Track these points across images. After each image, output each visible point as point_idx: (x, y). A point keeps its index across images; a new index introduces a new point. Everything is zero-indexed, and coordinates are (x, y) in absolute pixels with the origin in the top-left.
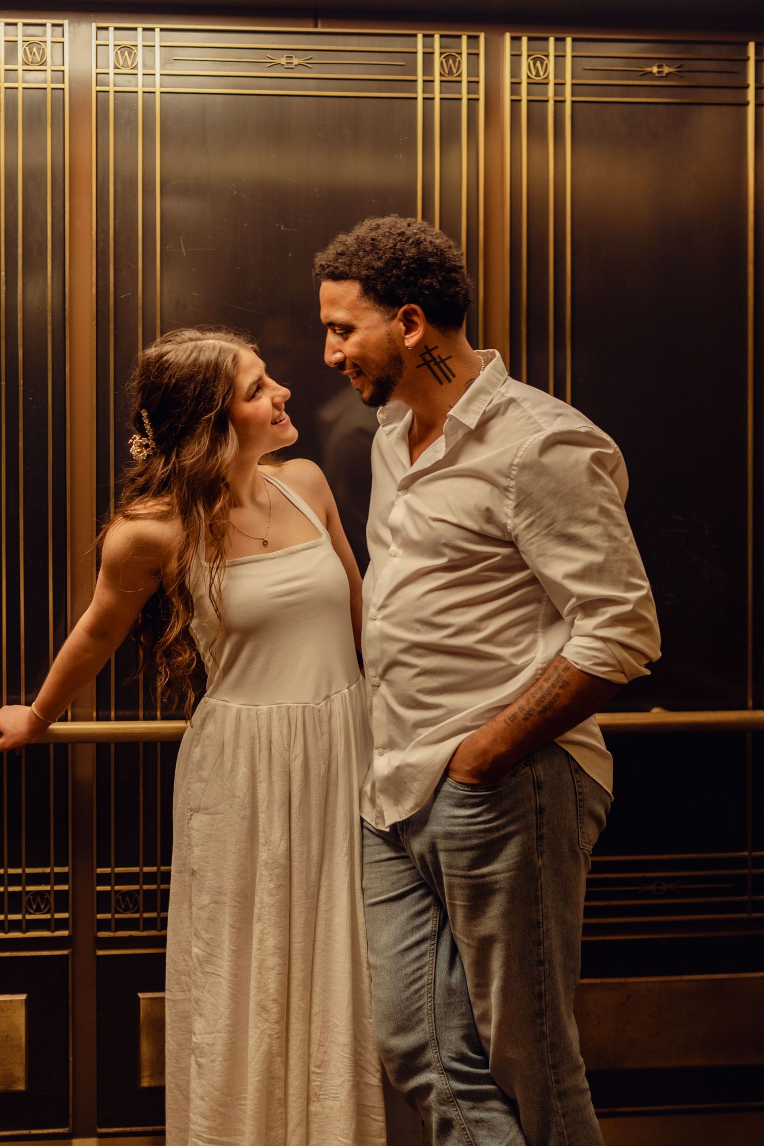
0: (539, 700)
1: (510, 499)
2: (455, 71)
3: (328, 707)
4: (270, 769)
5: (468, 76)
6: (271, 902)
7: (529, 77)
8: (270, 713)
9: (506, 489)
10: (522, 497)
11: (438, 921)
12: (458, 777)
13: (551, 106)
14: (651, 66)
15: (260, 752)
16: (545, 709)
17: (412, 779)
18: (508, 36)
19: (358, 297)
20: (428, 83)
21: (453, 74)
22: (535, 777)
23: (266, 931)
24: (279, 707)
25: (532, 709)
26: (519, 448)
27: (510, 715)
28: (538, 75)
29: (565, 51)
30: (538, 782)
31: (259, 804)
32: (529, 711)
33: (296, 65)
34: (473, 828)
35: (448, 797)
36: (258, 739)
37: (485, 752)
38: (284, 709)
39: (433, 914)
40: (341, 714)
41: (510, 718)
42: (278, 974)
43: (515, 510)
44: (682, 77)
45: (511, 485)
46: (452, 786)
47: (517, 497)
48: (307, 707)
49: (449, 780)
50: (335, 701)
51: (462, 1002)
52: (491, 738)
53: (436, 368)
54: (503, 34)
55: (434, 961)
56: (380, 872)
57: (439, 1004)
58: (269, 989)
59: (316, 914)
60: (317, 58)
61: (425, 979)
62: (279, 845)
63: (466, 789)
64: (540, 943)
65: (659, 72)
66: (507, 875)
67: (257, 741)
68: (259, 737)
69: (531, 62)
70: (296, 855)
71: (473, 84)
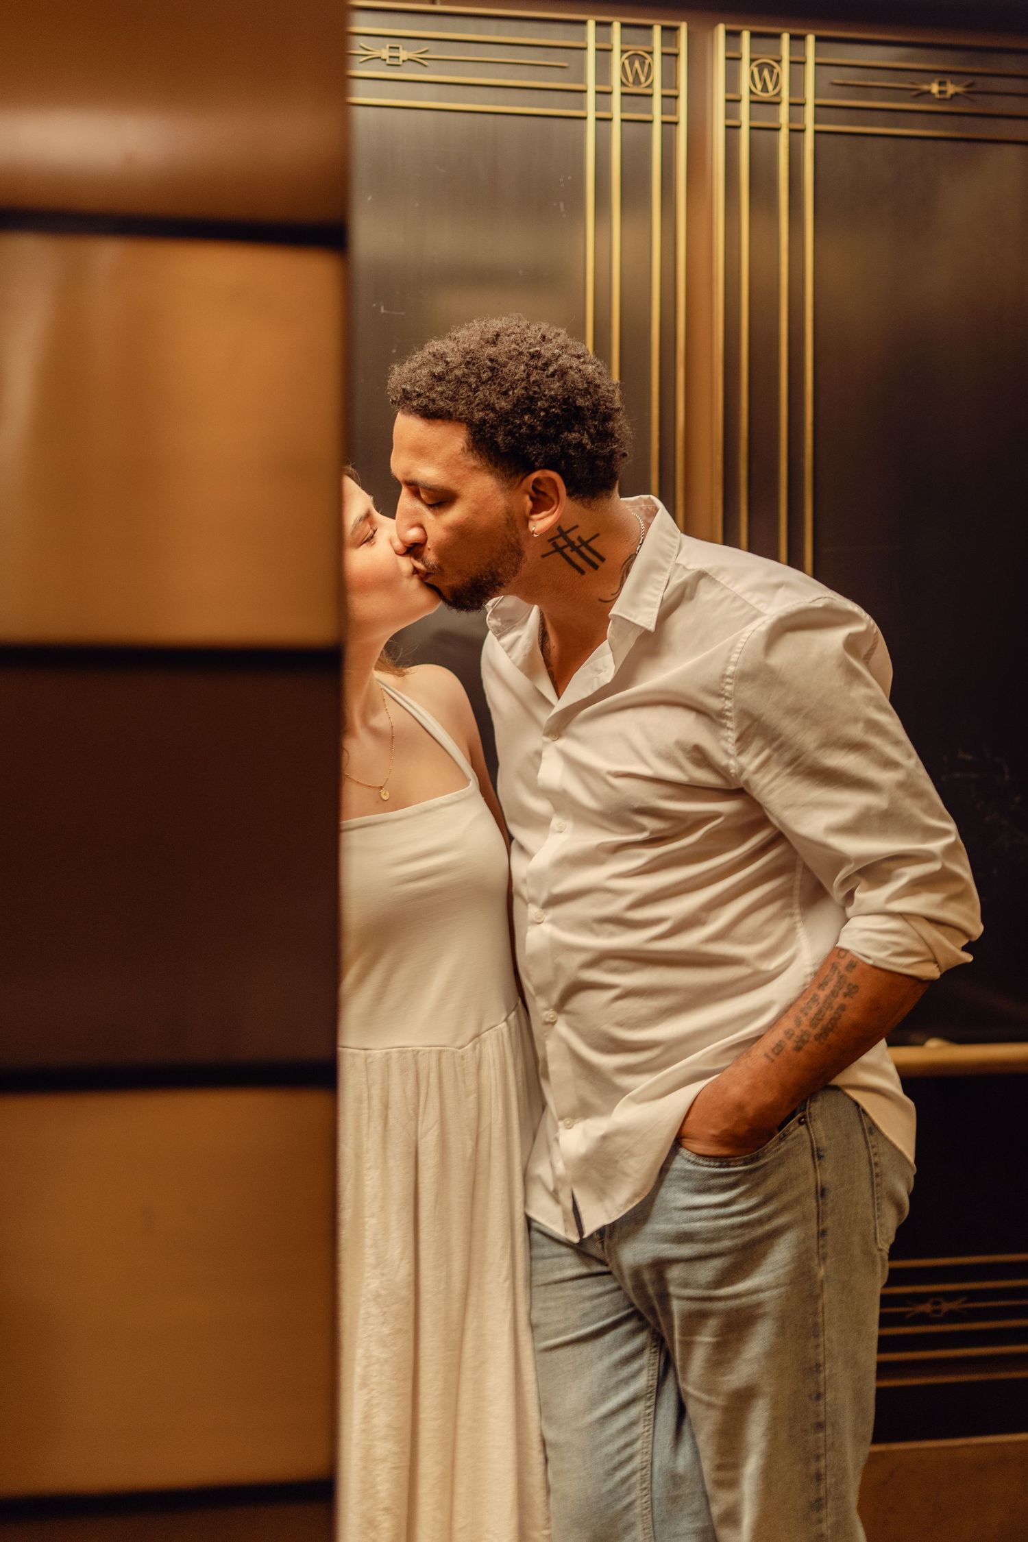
0: (815, 1017)
1: (728, 728)
2: (643, 79)
3: (477, 1051)
4: (385, 1148)
5: (663, 87)
6: (385, 1356)
7: (751, 92)
8: (387, 1060)
9: (721, 714)
10: (747, 723)
11: (657, 1370)
12: (700, 1147)
13: (783, 137)
14: (929, 83)
15: (369, 1121)
16: (825, 1032)
17: (627, 1155)
18: (721, 29)
19: (463, 449)
20: (603, 94)
21: (640, 83)
22: (814, 1141)
23: (375, 1402)
24: (401, 1052)
25: (805, 1033)
26: (731, 649)
27: (773, 1046)
28: (765, 89)
29: (804, 54)
30: (818, 1150)
31: (366, 1203)
32: (802, 1036)
33: (404, 61)
34: (723, 1222)
35: (683, 1178)
36: (366, 1102)
37: (740, 1107)
38: (410, 1055)
39: (650, 1360)
40: (497, 1062)
41: (773, 1050)
42: (394, 1468)
43: (739, 744)
44: (972, 100)
45: (726, 707)
46: (689, 1161)
47: (739, 724)
48: (444, 1051)
49: (683, 1152)
50: (488, 1042)
51: (693, 1493)
52: (747, 1083)
53: (574, 556)
54: (716, 24)
55: (651, 1432)
56: (562, 1297)
57: (659, 1499)
58: (377, 1493)
59: (459, 1373)
60: (435, 51)
61: (636, 1462)
62: (399, 1268)
63: (712, 1164)
64: (819, 1396)
65: (941, 92)
66: (775, 1292)
67: (365, 1104)
68: (369, 1098)
69: (756, 71)
70: (427, 1282)
71: (670, 99)
